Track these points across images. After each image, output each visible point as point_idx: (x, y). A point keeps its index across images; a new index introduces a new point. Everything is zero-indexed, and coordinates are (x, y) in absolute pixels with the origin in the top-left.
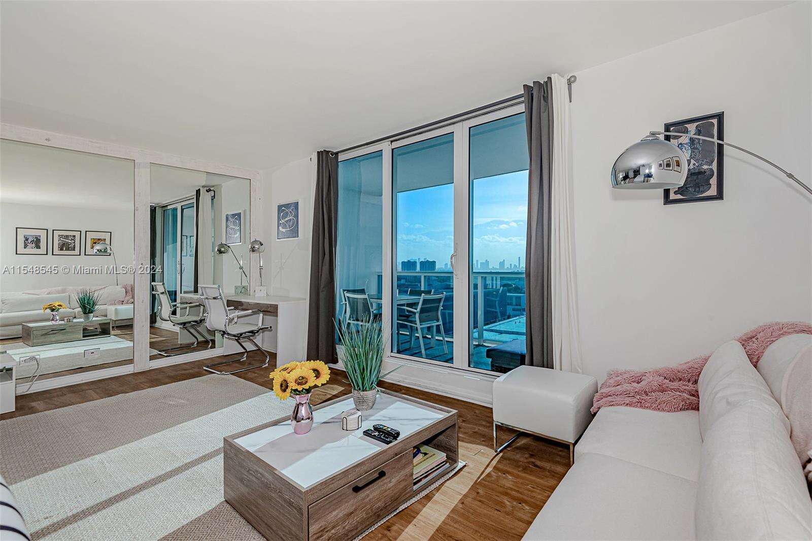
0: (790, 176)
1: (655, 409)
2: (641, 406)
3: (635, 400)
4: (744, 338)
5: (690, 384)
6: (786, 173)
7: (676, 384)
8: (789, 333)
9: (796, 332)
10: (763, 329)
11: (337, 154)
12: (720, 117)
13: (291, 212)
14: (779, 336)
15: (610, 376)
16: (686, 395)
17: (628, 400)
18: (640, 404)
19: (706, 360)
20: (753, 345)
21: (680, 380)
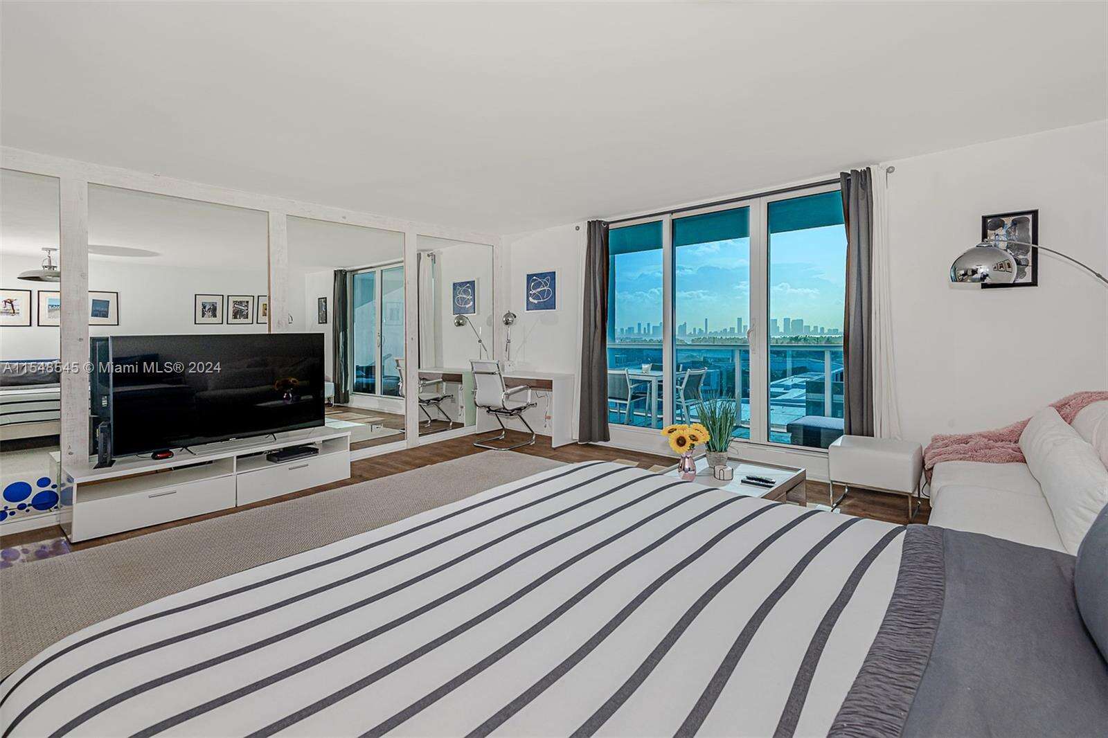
0: (1099, 276)
1: (985, 461)
2: (974, 460)
3: (967, 456)
4: (1058, 405)
5: (1012, 444)
6: (1096, 274)
7: (1000, 444)
8: (1097, 400)
9: (1102, 399)
10: (1075, 397)
11: (608, 224)
12: (1035, 213)
13: (545, 282)
14: (1088, 403)
15: (935, 439)
16: (1011, 451)
17: (961, 456)
18: (973, 458)
19: (1025, 424)
20: (1067, 410)
21: (1002, 441)
